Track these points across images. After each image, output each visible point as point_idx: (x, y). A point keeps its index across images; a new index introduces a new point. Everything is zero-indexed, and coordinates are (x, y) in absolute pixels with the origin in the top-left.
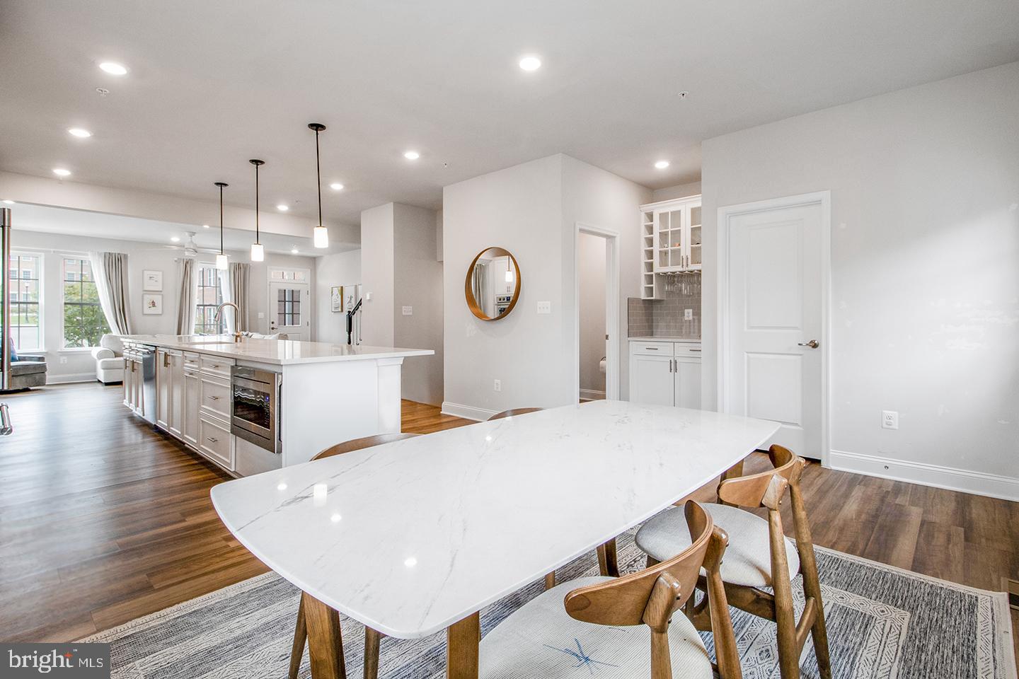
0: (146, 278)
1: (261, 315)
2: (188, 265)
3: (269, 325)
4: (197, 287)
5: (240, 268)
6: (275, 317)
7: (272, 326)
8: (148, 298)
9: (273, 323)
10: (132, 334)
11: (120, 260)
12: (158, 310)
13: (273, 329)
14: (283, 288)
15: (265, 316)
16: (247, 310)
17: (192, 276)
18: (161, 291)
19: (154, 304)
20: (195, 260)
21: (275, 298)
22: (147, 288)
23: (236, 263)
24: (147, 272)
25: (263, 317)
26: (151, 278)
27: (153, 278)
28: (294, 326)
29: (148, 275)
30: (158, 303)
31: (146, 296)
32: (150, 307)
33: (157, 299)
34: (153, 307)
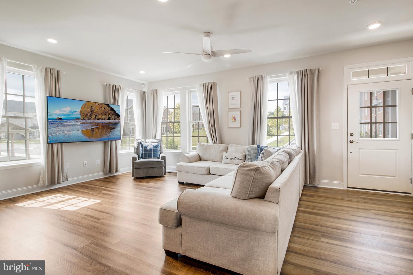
0: (230, 98)
1: (335, 126)
2: (259, 82)
3: (346, 138)
5: (306, 75)
7: (350, 138)
8: (232, 114)
9: (351, 135)
11: (211, 87)
12: (237, 124)
13: (352, 142)
14: (369, 90)
15: (340, 126)
18: (239, 108)
19: (235, 119)
20: (266, 75)
22: (231, 107)
23: (302, 70)
24: (230, 94)
25: (338, 128)
26: (233, 98)
27: (234, 97)
28: (386, 139)
29: (231, 96)
30: (238, 119)
31: (230, 113)
32: (232, 122)
33: (237, 114)
34: (234, 121)
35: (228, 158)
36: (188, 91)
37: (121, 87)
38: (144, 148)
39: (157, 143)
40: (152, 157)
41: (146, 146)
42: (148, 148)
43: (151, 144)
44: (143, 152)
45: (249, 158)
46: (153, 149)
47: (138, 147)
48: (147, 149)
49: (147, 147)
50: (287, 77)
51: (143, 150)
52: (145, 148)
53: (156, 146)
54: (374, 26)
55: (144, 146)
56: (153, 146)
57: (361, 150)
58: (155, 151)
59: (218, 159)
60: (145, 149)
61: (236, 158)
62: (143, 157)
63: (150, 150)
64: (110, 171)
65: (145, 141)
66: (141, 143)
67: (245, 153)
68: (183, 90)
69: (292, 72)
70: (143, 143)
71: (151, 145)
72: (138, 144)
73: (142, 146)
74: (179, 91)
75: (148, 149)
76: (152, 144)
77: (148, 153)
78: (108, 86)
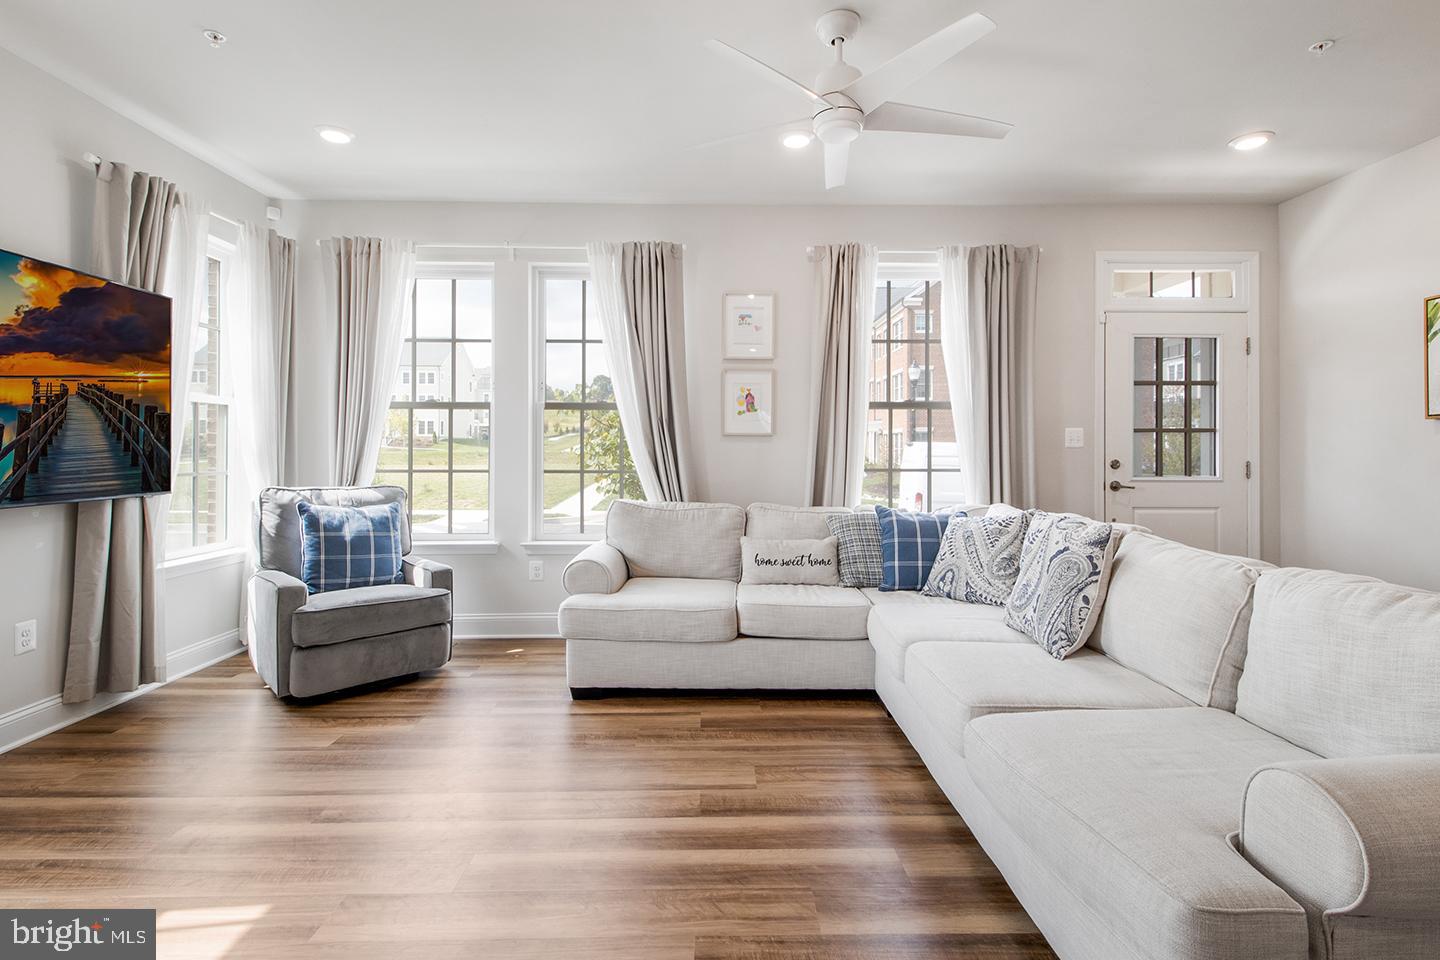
0: (732, 317)
1: (1073, 436)
2: (843, 266)
3: (1101, 475)
4: (870, 345)
5: (1005, 264)
6: (1122, 443)
7: (1113, 476)
8: (737, 384)
9: (1115, 465)
10: (698, 496)
11: (660, 263)
12: (762, 420)
13: (1115, 487)
14: (1153, 330)
15: (1089, 437)
16: (1030, 418)
17: (856, 306)
18: (770, 360)
19: (750, 401)
20: (868, 247)
21: (1122, 370)
22: (734, 352)
23: (993, 247)
24: (733, 302)
25: (1081, 444)
26: (743, 318)
27: (750, 317)
28: (1194, 477)
29: (736, 308)
30: (763, 400)
31: (731, 378)
32: (740, 413)
33: (760, 384)
34: (749, 411)
35: (768, 562)
36: (534, 268)
37: (177, 196)
38: (322, 534)
39: (386, 507)
40: (372, 579)
41: (336, 522)
42: (348, 533)
43: (360, 513)
44: (323, 557)
45: (854, 558)
46: (372, 534)
47: (279, 528)
48: (343, 537)
49: (340, 527)
50: (936, 265)
51: (319, 543)
52: (333, 534)
53: (387, 518)
54: (1251, 143)
55: (322, 521)
56: (372, 520)
57: (1136, 511)
58: (383, 547)
59: (715, 567)
60: (328, 538)
61: (805, 560)
62: (323, 581)
63: (360, 543)
64: (106, 680)
65: (318, 497)
66: (302, 509)
67: (832, 539)
68: (512, 259)
69: (956, 249)
70: (314, 508)
71: (357, 515)
72: (278, 511)
73: (313, 523)
74: (493, 264)
75: (348, 538)
76: (365, 509)
77: (349, 557)
78: (105, 171)
